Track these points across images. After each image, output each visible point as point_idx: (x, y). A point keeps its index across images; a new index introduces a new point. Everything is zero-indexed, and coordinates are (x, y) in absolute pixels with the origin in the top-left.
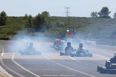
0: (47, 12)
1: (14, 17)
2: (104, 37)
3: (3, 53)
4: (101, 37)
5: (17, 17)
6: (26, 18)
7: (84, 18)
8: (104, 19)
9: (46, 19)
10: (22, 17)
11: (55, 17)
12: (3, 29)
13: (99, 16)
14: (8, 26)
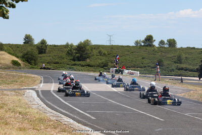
0: (89, 40)
1: (55, 46)
2: (148, 66)
3: (42, 84)
4: (145, 67)
5: (58, 46)
6: (67, 46)
7: (128, 46)
8: (148, 48)
9: (88, 48)
10: (63, 46)
11: (97, 45)
12: (43, 58)
13: (143, 44)
14: (48, 55)
